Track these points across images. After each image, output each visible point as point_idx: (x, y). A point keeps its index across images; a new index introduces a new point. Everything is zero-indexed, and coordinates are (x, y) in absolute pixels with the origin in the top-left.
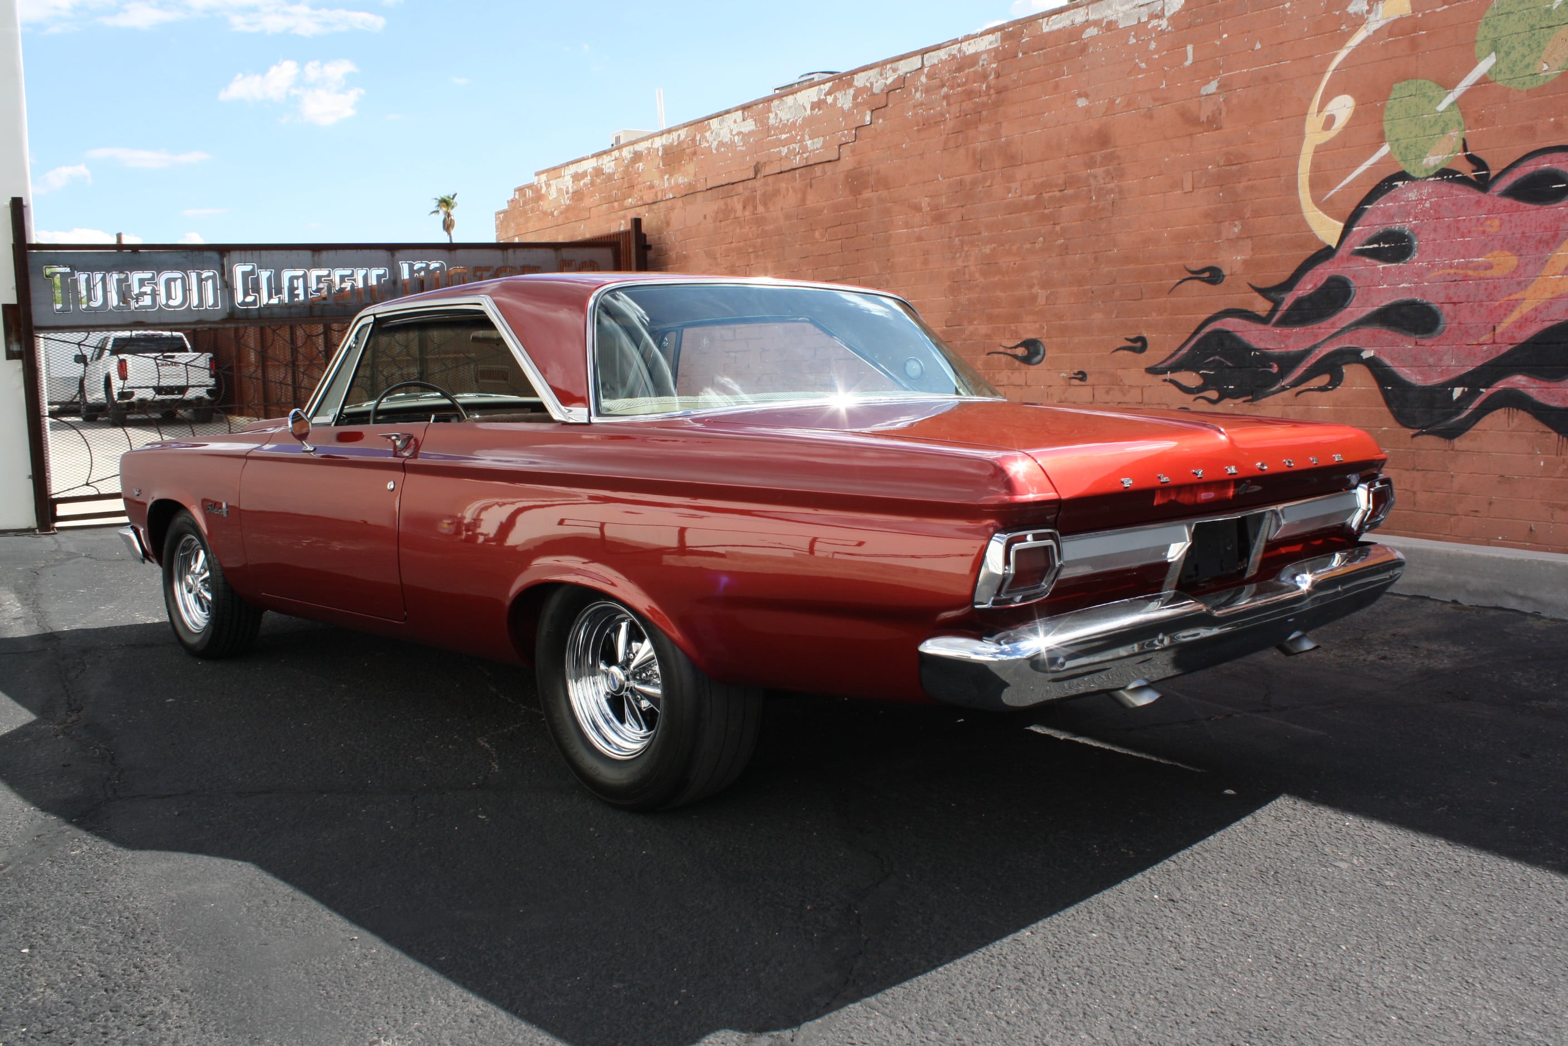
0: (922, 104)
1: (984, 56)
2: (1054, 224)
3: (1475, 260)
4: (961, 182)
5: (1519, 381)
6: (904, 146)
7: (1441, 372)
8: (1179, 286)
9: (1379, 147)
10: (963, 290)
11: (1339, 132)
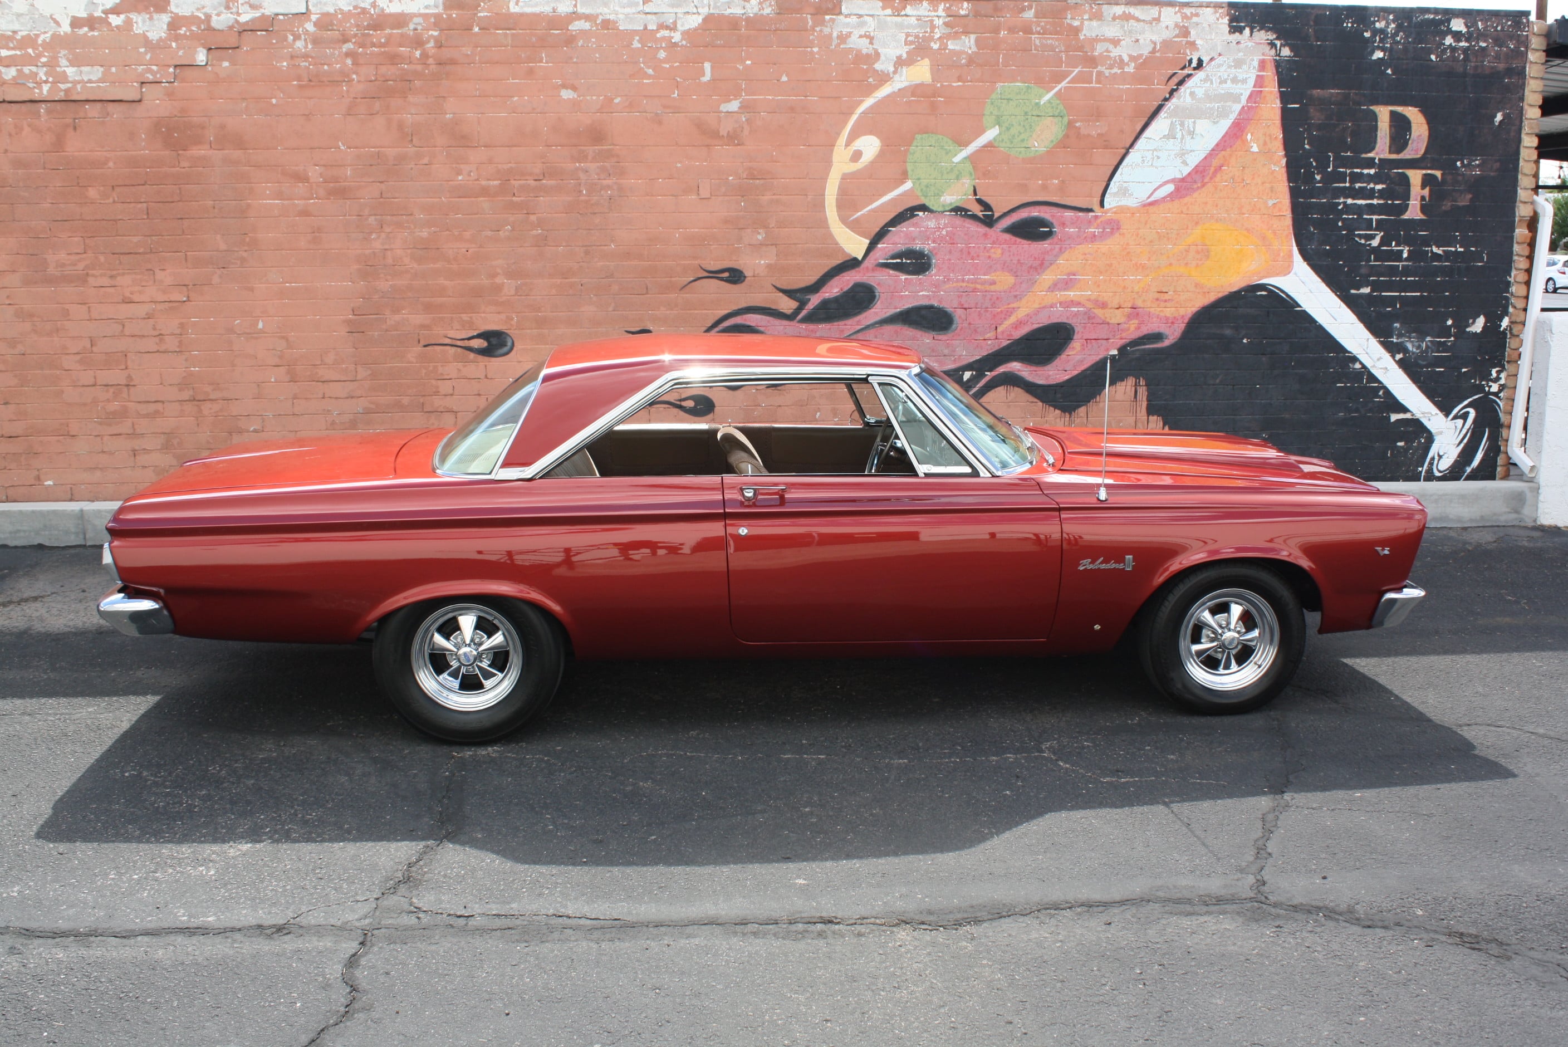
0: (306, 56)
2: (528, 214)
3: (982, 277)
4: (379, 155)
5: (1015, 366)
6: (274, 101)
7: (955, 360)
8: (693, 284)
9: (903, 183)
10: (382, 275)
11: (866, 165)
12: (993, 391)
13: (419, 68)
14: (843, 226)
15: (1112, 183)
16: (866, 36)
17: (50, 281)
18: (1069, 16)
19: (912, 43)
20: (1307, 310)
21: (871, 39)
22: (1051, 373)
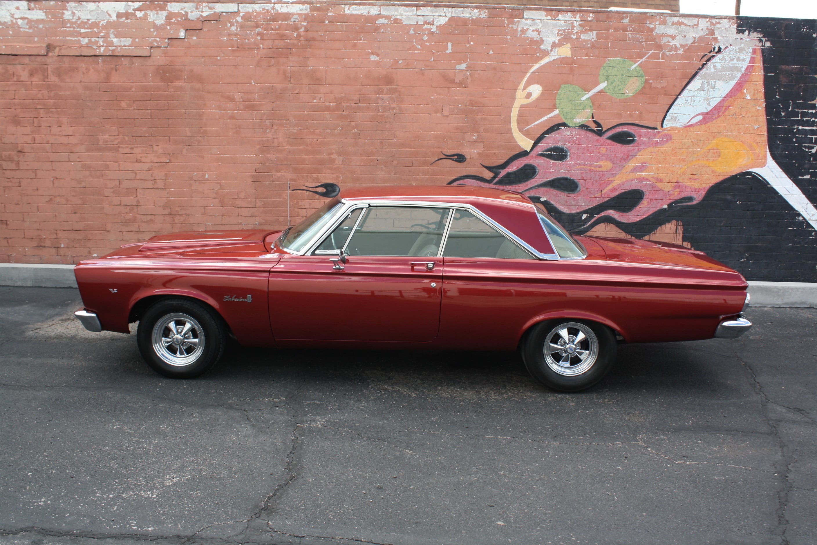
0: (236, 35)
2: (350, 121)
3: (595, 163)
4: (273, 88)
5: (611, 212)
6: (219, 58)
7: (578, 208)
8: (438, 162)
9: (553, 111)
10: (271, 152)
11: (534, 101)
12: (598, 225)
13: (296, 42)
14: (520, 133)
15: (668, 114)
16: (536, 30)
17: (99, 149)
18: (648, 22)
19: (561, 35)
20: (773, 187)
21: (539, 32)
22: (630, 217)
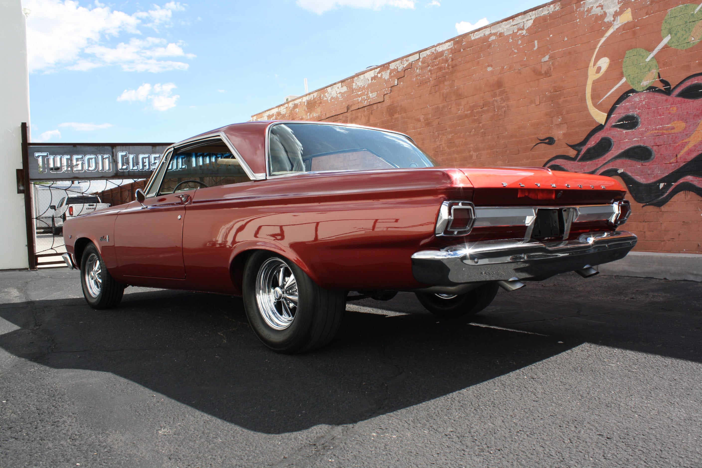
0: (420, 75)
1: (446, 52)
2: (479, 123)
3: (666, 126)
4: (438, 108)
5: (689, 178)
6: (412, 93)
7: (654, 177)
8: (535, 147)
9: (621, 79)
11: (604, 74)
12: (677, 194)
13: (447, 70)
14: (595, 108)
16: (600, 6)
19: (621, 2)
